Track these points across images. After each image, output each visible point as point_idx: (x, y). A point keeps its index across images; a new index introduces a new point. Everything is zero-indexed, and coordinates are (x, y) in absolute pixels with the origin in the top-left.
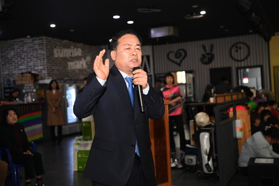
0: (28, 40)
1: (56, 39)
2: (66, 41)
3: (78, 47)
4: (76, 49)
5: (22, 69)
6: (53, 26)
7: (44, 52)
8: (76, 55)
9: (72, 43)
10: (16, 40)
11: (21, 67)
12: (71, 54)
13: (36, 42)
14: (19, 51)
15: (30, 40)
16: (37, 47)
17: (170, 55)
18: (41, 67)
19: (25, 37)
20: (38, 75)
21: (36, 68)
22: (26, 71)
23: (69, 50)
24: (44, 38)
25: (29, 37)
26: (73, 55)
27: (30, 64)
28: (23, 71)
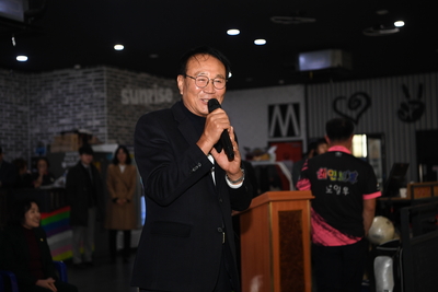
0: (76, 72)
1: (126, 72)
2: (144, 76)
3: (165, 87)
4: (162, 90)
5: (63, 125)
6: (119, 47)
7: (104, 95)
8: (162, 100)
9: (155, 78)
10: (55, 73)
11: (63, 121)
12: (153, 98)
13: (91, 76)
14: (60, 91)
15: (80, 73)
16: (91, 85)
17: (338, 103)
18: (97, 122)
19: (71, 66)
20: (90, 136)
21: (89, 123)
22: (71, 128)
23: (150, 91)
24: (105, 68)
25: (78, 67)
26: (157, 101)
27: (79, 116)
28: (66, 128)
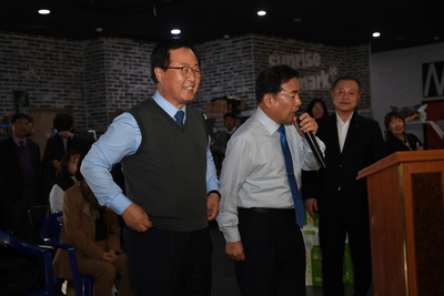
0: (226, 42)
1: (272, 39)
2: (291, 41)
3: (313, 51)
4: (309, 55)
5: (216, 93)
6: (262, 13)
7: (251, 62)
8: (310, 65)
9: (302, 43)
10: (208, 44)
11: (215, 89)
12: (301, 63)
13: (239, 45)
14: (212, 60)
15: (230, 43)
16: (240, 53)
18: (246, 89)
19: (221, 37)
20: (239, 102)
21: (239, 90)
22: (223, 95)
23: (297, 56)
24: (252, 36)
25: (227, 37)
26: (304, 66)
27: (229, 84)
28: (218, 95)
